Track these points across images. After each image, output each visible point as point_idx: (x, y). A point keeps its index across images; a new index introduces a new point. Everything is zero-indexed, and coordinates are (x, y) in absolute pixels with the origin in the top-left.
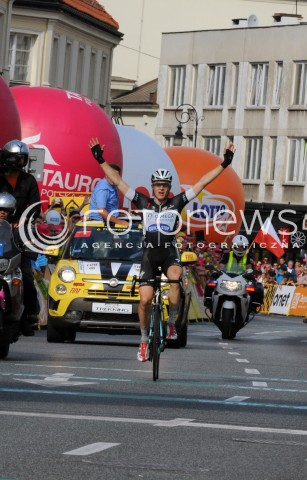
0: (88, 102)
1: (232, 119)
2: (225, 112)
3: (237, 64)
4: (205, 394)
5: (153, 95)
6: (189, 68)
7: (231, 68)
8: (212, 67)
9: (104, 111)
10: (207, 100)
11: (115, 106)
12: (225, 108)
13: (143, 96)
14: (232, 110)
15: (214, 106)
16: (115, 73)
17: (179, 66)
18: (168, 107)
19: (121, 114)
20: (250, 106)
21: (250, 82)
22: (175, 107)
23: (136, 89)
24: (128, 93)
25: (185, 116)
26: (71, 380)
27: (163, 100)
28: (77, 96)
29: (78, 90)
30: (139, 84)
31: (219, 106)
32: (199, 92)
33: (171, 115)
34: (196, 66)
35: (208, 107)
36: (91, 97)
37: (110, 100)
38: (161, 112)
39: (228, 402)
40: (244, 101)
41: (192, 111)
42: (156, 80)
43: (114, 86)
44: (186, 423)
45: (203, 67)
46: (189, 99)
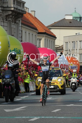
0: (51, 50)
1: (77, 51)
2: (75, 50)
3: (77, 41)
4: (75, 100)
5: (63, 48)
6: (69, 42)
7: (76, 42)
8: (73, 42)
9: (54, 51)
10: (72, 48)
11: (56, 50)
12: (75, 49)
13: (61, 48)
14: (77, 49)
15: (73, 49)
16: (56, 44)
17: (67, 42)
18: (65, 50)
19: (57, 51)
20: (80, 48)
21: (79, 44)
22: (66, 50)
23: (59, 47)
24: (58, 48)
25: (68, 51)
26: (52, 99)
27: (64, 48)
28: (49, 49)
29: (50, 48)
30: (60, 46)
31: (74, 49)
32: (71, 47)
33: (66, 51)
34: (70, 42)
35: (72, 49)
36: (52, 49)
37: (55, 49)
38: (64, 51)
39: (80, 101)
40: (79, 48)
41: (70, 50)
42: (63, 45)
43: (56, 47)
44: (72, 105)
45: (71, 42)
46: (69, 48)
